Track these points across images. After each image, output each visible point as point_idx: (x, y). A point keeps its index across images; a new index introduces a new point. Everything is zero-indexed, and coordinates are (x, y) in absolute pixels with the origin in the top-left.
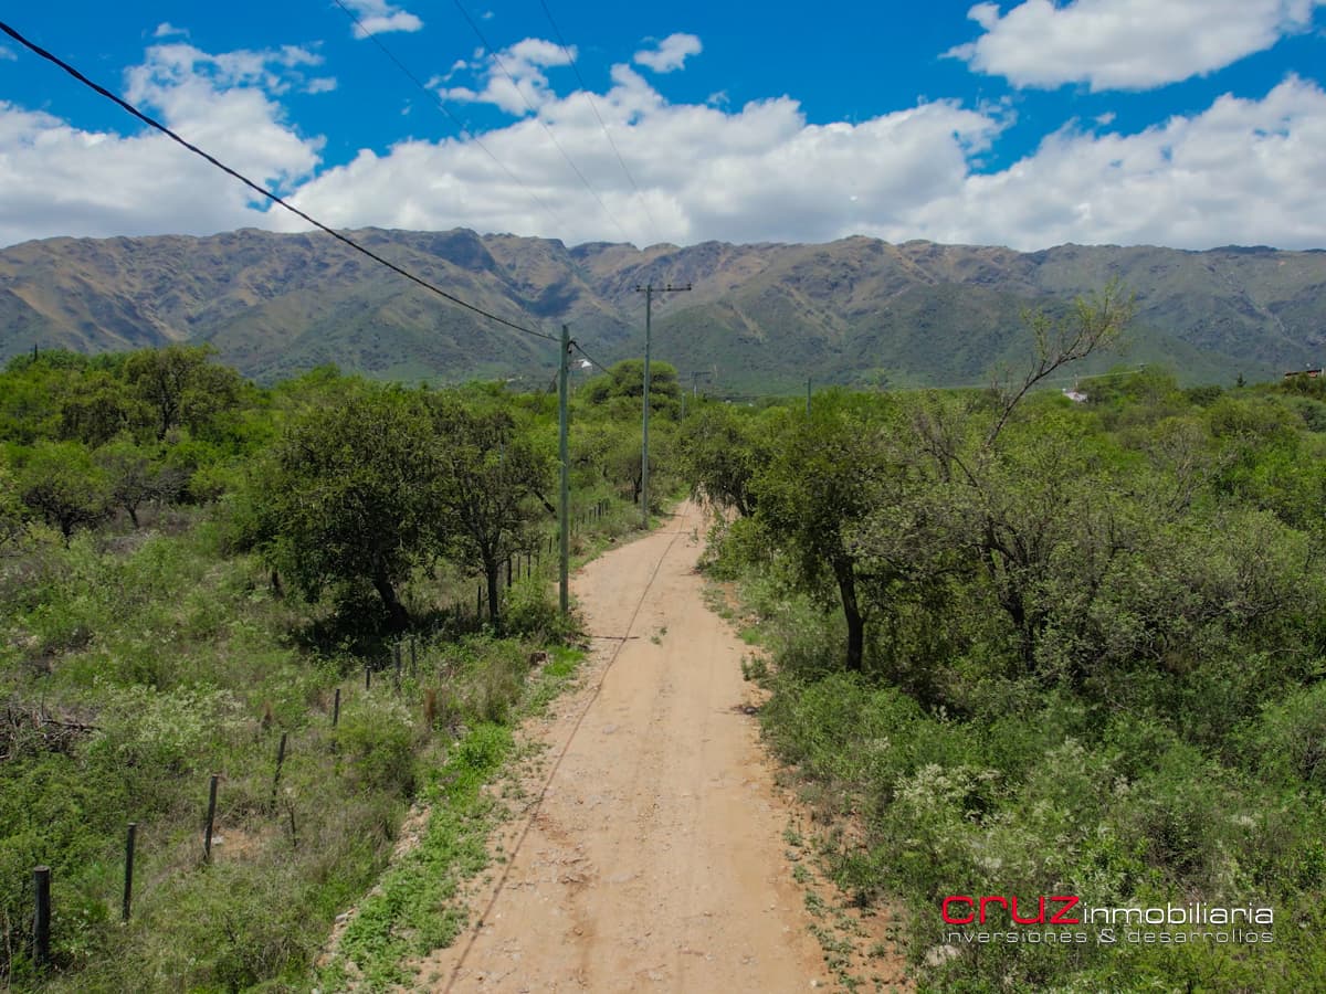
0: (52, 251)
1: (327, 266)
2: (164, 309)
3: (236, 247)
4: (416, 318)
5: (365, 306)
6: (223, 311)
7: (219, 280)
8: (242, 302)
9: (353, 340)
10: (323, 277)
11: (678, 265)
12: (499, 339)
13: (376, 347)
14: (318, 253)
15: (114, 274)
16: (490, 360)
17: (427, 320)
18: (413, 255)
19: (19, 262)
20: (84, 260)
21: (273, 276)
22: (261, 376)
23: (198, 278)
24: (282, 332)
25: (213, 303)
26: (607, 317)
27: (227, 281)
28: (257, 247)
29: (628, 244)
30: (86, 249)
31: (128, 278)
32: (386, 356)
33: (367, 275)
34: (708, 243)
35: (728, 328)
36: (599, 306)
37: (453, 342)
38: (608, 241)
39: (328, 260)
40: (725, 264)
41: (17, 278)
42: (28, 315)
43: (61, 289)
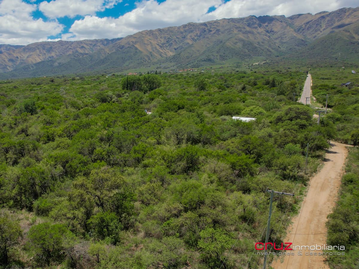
0: (143, 34)
1: (211, 31)
2: (169, 47)
3: (187, 28)
4: (236, 44)
5: (221, 42)
6: (183, 46)
7: (183, 38)
8: (188, 43)
9: (217, 52)
10: (210, 34)
11: (328, 18)
12: (261, 49)
13: (224, 54)
14: (209, 28)
15: (157, 39)
16: (258, 56)
17: (240, 45)
18: (236, 26)
19: (136, 38)
20: (150, 36)
21: (197, 35)
22: (192, 64)
23: (177, 38)
24: (198, 51)
25: (181, 44)
26: (299, 39)
27: (184, 38)
28: (193, 28)
29: (309, 14)
30: (151, 32)
31: (160, 39)
32: (227, 56)
33: (222, 33)
34: (341, 9)
35: (347, 39)
36: (296, 36)
37: (247, 51)
38: (301, 13)
39: (211, 29)
40: (348, 16)
41: (135, 42)
42: (138, 51)
43: (145, 44)
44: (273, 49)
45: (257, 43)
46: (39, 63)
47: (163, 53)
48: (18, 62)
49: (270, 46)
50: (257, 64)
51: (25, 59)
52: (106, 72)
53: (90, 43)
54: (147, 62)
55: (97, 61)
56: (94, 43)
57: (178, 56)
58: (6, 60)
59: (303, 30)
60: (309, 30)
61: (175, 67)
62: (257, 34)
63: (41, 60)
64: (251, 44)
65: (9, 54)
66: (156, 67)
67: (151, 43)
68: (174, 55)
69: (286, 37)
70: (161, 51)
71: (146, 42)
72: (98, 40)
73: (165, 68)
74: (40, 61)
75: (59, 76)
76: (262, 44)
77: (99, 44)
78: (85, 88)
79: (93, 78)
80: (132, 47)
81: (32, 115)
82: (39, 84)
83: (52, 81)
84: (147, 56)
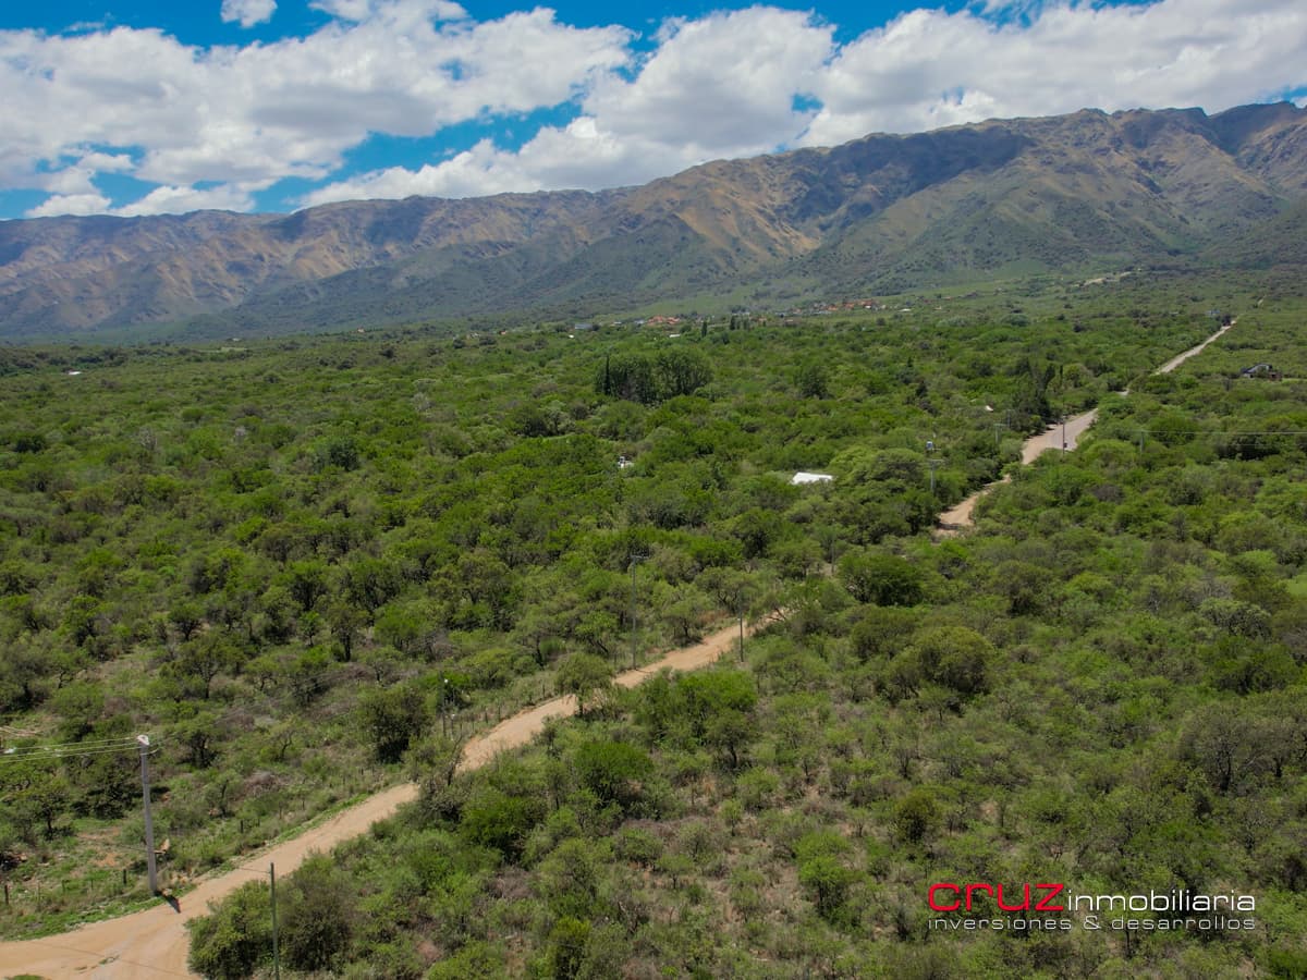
0: (708, 175)
2: (800, 219)
3: (864, 154)
4: (1032, 211)
5: (982, 202)
6: (851, 218)
7: (846, 188)
8: (868, 206)
9: (967, 239)
12: (1120, 228)
13: (990, 244)
14: (940, 152)
16: (1108, 251)
19: (684, 187)
20: (733, 180)
22: (878, 281)
23: (829, 187)
24: (903, 234)
25: (843, 210)
26: (1251, 192)
28: (883, 151)
29: (1284, 104)
30: (736, 169)
31: (769, 192)
32: (999, 254)
33: (985, 170)
36: (1241, 180)
37: (1069, 233)
38: (1260, 102)
39: (949, 157)
41: (682, 203)
42: (689, 235)
43: (713, 209)
44: (1160, 226)
45: (1106, 207)
46: (338, 278)
47: (779, 240)
48: (263, 274)
49: (1151, 215)
50: (1099, 280)
51: (288, 261)
52: (574, 312)
53: (521, 205)
54: (721, 275)
55: (547, 271)
56: (537, 206)
57: (831, 252)
58: (220, 266)
59: (1267, 159)
60: (1287, 160)
61: (819, 293)
62: (1107, 174)
63: (344, 265)
64: (1083, 208)
65: (231, 246)
66: (754, 293)
67: (736, 206)
68: (817, 251)
69: (1206, 185)
70: (773, 234)
71: (718, 203)
72: (552, 193)
73: (783, 296)
74: (343, 269)
75: (410, 327)
76: (1124, 209)
77: (551, 209)
78: (491, 386)
79: (524, 342)
80: (670, 221)
81: (347, 471)
82: (344, 366)
83: (389, 354)
84: (723, 253)
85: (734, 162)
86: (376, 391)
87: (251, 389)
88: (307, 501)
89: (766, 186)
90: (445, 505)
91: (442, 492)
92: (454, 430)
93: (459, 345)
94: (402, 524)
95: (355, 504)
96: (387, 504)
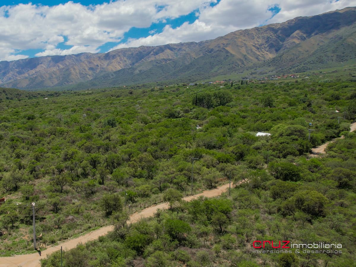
0: (236, 35)
2: (268, 48)
3: (293, 24)
5: (341, 38)
6: (287, 46)
8: (294, 42)
9: (334, 52)
13: (343, 53)
14: (324, 21)
19: (228, 39)
20: (245, 36)
21: (306, 32)
22: (297, 68)
23: (279, 36)
24: (307, 51)
25: (284, 44)
27: (289, 36)
31: (257, 40)
32: (347, 56)
39: (328, 23)
41: (227, 44)
42: (229, 54)
43: (237, 46)
46: (119, 71)
47: (261, 55)
48: (98, 71)
51: (105, 67)
52: (190, 80)
53: (174, 47)
54: (239, 67)
55: (182, 67)
56: (180, 47)
57: (279, 58)
58: (87, 68)
61: (274, 72)
63: (121, 67)
65: (90, 63)
66: (251, 73)
67: (245, 44)
68: (274, 58)
70: (258, 53)
71: (239, 44)
72: (184, 43)
73: (261, 73)
74: (121, 68)
75: (139, 85)
77: (184, 48)
78: (160, 103)
79: (172, 89)
80: (222, 50)
81: (112, 127)
82: (118, 97)
83: (131, 93)
84: (241, 60)
85: (245, 30)
86: (126, 104)
87: (91, 103)
88: (99, 136)
89: (256, 37)
90: (139, 139)
91: (138, 135)
92: (145, 116)
93: (153, 90)
94: (125, 144)
95: (112, 137)
96: (122, 138)
